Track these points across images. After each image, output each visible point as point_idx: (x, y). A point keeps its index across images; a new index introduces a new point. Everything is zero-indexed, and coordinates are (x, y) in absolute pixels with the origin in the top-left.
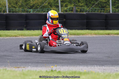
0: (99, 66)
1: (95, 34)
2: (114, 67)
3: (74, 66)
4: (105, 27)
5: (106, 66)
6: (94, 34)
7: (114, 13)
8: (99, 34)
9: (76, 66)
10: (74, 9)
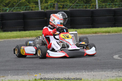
3: (60, 73)
4: (92, 25)
5: (95, 70)
7: (101, 9)
8: (85, 33)
10: (55, 5)
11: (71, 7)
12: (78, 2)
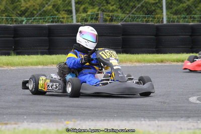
0: (149, 121)
1: (139, 61)
2: (176, 121)
3: (104, 120)
4: (156, 48)
5: (160, 119)
6: (136, 62)
7: (171, 23)
8: (144, 61)
9: (108, 121)
10: (100, 16)
11: (124, 19)
12: (135, 12)
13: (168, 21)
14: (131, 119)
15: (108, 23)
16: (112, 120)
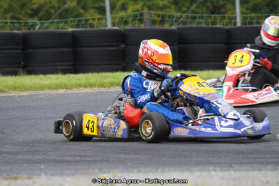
0: (221, 170)
7: (247, 26)
10: (145, 17)
11: (181, 20)
12: (196, 10)
13: (244, 23)
14: (195, 169)
15: (157, 27)
16: (167, 169)
